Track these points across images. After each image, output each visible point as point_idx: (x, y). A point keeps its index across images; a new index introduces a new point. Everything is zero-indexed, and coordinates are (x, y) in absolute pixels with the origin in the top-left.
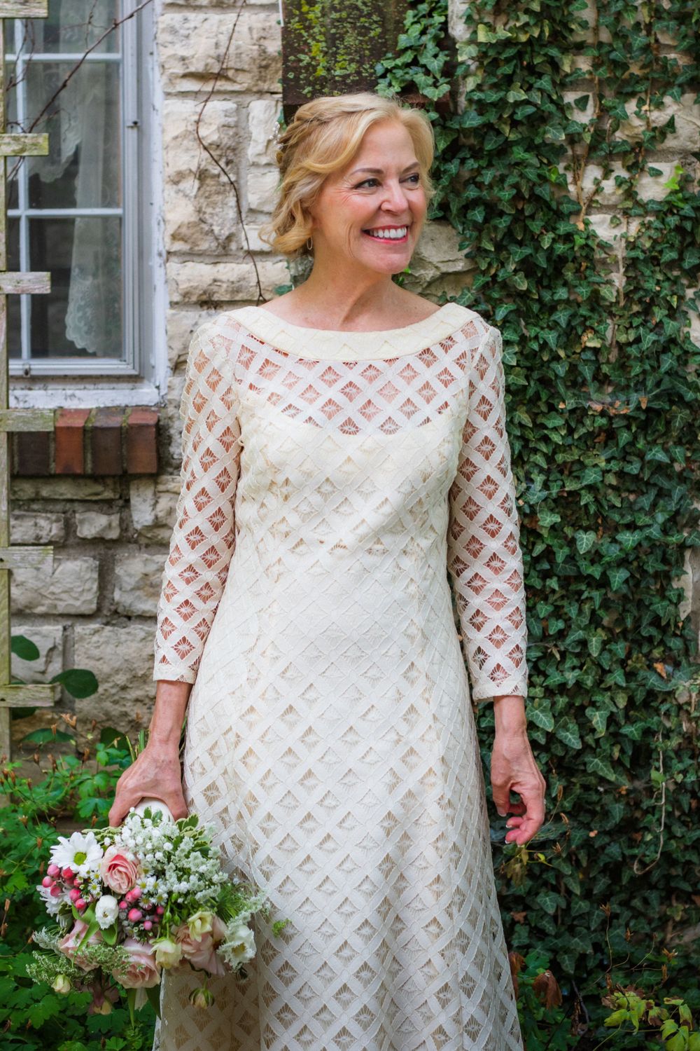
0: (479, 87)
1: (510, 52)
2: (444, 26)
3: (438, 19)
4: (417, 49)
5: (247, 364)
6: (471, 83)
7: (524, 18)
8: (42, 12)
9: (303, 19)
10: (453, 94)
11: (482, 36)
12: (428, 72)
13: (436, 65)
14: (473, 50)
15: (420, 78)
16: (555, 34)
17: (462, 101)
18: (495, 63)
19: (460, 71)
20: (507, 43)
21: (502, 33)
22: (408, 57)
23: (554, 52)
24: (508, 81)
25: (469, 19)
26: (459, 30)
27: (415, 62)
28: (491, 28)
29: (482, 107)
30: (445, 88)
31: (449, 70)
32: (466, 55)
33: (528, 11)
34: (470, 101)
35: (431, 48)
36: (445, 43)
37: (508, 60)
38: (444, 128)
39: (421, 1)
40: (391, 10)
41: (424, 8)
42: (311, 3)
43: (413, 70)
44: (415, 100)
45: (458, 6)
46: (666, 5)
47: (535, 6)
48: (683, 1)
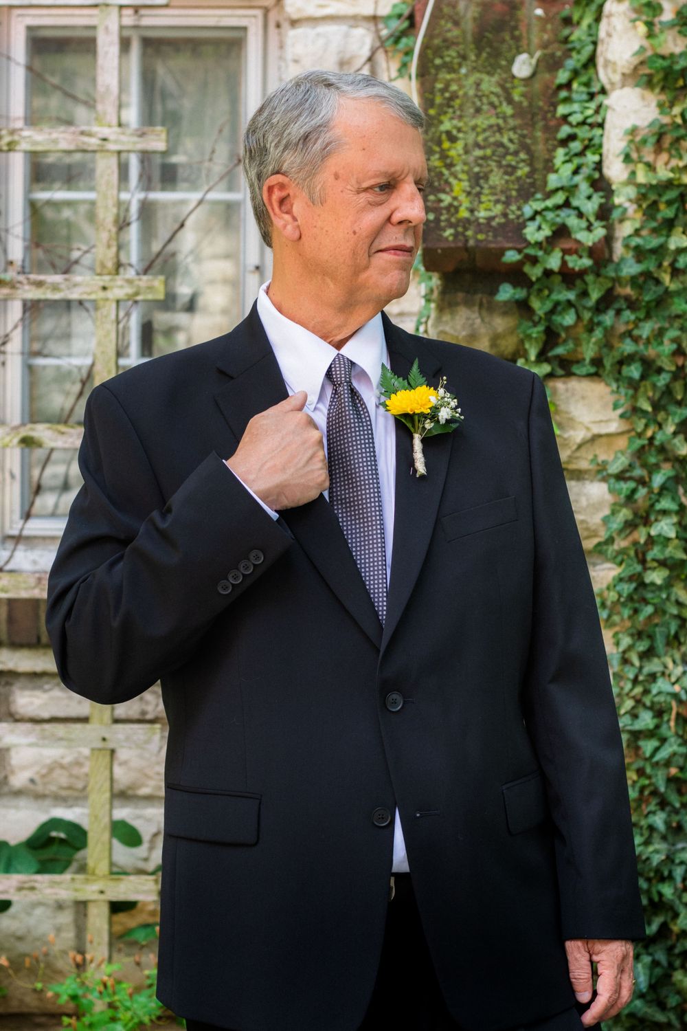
0: (637, 232)
1: (671, 195)
2: (599, 166)
3: (591, 158)
4: (571, 190)
6: (626, 229)
8: (160, 145)
9: (444, 156)
10: (609, 240)
11: (642, 177)
12: (580, 215)
13: (590, 207)
14: (632, 192)
15: (572, 221)
17: (619, 249)
18: (656, 206)
19: (616, 214)
20: (669, 184)
21: (664, 174)
22: (559, 198)
24: (669, 225)
25: (627, 158)
26: (615, 171)
27: (567, 204)
28: (651, 167)
29: (640, 254)
30: (600, 232)
31: (604, 213)
32: (623, 198)
34: (627, 246)
35: (585, 188)
36: (600, 184)
37: (669, 203)
38: (598, 275)
39: (572, 137)
40: (540, 148)
41: (576, 146)
42: (453, 139)
43: (563, 213)
44: (567, 245)
45: (614, 143)
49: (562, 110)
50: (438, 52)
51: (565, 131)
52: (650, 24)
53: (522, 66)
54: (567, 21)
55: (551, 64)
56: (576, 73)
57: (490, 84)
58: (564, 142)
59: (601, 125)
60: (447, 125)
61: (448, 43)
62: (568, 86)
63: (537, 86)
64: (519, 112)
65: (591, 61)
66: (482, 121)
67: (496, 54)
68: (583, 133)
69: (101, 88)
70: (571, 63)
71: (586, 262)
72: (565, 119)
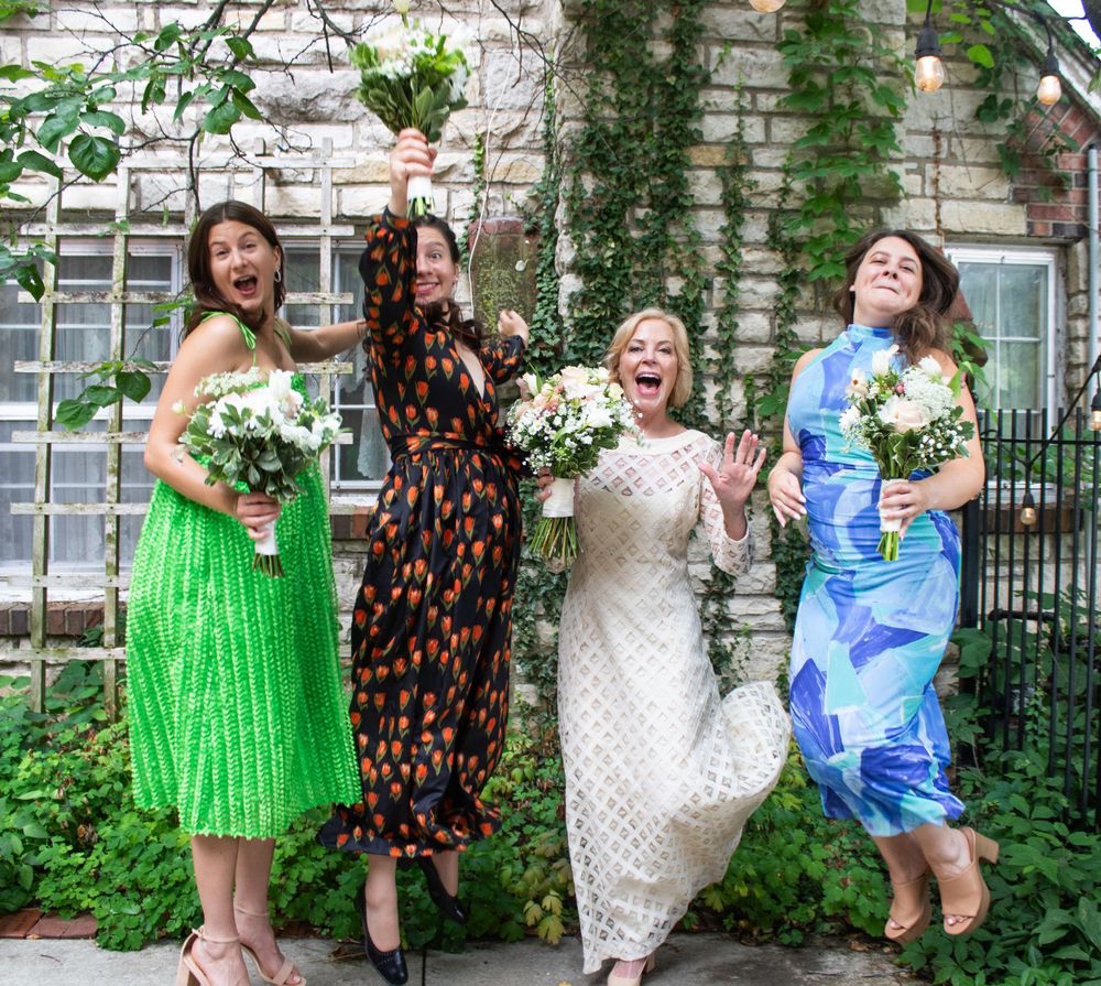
0: (574, 340)
1: (589, 323)
2: (556, 310)
3: (553, 307)
4: (543, 321)
6: (570, 338)
7: (597, 306)
8: (351, 302)
9: (484, 306)
10: (561, 343)
11: (576, 315)
12: (548, 332)
13: (552, 329)
14: (571, 322)
15: (545, 335)
16: (613, 315)
17: (566, 347)
18: (583, 328)
19: (565, 332)
20: (589, 318)
21: (587, 313)
22: (538, 325)
23: (612, 323)
24: (589, 338)
25: (569, 306)
26: (564, 312)
27: (542, 327)
28: (581, 310)
29: (576, 350)
30: (558, 340)
31: (558, 332)
32: (568, 324)
33: (599, 303)
34: (570, 347)
35: (550, 320)
36: (557, 318)
37: (589, 327)
38: (557, 360)
39: (543, 298)
40: (529, 303)
41: (545, 301)
42: (488, 298)
43: (540, 331)
44: (544, 346)
45: (563, 300)
46: (667, 301)
47: (603, 300)
48: (676, 298)
49: (539, 286)
50: (481, 259)
51: (540, 295)
52: (579, 244)
53: (520, 266)
54: (540, 246)
55: (533, 265)
56: (544, 270)
57: (505, 274)
58: (540, 300)
59: (557, 292)
60: (485, 292)
61: (485, 256)
62: (541, 275)
63: (527, 275)
64: (519, 286)
65: (552, 264)
66: (501, 290)
67: (508, 261)
68: (549, 296)
69: (322, 274)
70: (542, 265)
71: (551, 354)
72: (540, 289)
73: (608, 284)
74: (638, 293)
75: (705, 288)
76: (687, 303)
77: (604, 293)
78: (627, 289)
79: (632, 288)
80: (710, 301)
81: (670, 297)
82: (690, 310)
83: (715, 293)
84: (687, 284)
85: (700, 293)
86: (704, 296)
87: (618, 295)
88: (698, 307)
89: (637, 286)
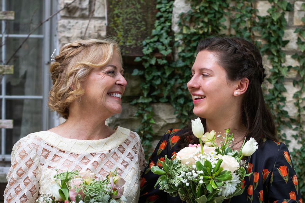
0: (183, 51)
1: (195, 38)
2: (170, 27)
3: (168, 24)
4: (159, 36)
5: (46, 157)
6: (180, 50)
7: (201, 25)
8: (12, 17)
9: (115, 23)
10: (173, 53)
11: (185, 31)
12: (163, 45)
13: (166, 42)
14: (181, 36)
15: (160, 47)
16: (213, 31)
17: (177, 56)
18: (190, 42)
19: (176, 45)
20: (195, 34)
21: (193, 30)
22: (156, 39)
24: (194, 49)
25: (180, 25)
26: (176, 28)
27: (158, 41)
28: (188, 28)
29: (184, 59)
30: (170, 51)
31: (171, 44)
32: (178, 38)
33: (203, 22)
34: (180, 56)
35: (165, 35)
36: (170, 33)
37: (195, 41)
38: (169, 66)
39: (161, 17)
40: (150, 20)
41: (162, 20)
42: (118, 16)
43: (157, 44)
44: (158, 55)
45: (175, 19)
46: (257, 20)
47: (206, 20)
48: (264, 19)
49: (158, 6)
51: (159, 14)
58: (158, 18)
59: (171, 12)
60: (116, 12)
64: (143, 7)
66: (129, 10)
68: (165, 15)
71: (165, 62)
72: (159, 10)
73: (210, 7)
74: (234, 14)
75: (288, 10)
76: (272, 23)
77: (206, 14)
78: (226, 11)
79: (229, 10)
80: (291, 20)
81: (259, 18)
82: (274, 28)
83: (296, 14)
84: (273, 7)
85: (283, 14)
86: (287, 17)
87: (218, 15)
88: (281, 26)
89: (234, 9)
